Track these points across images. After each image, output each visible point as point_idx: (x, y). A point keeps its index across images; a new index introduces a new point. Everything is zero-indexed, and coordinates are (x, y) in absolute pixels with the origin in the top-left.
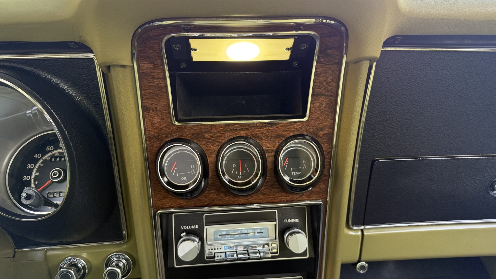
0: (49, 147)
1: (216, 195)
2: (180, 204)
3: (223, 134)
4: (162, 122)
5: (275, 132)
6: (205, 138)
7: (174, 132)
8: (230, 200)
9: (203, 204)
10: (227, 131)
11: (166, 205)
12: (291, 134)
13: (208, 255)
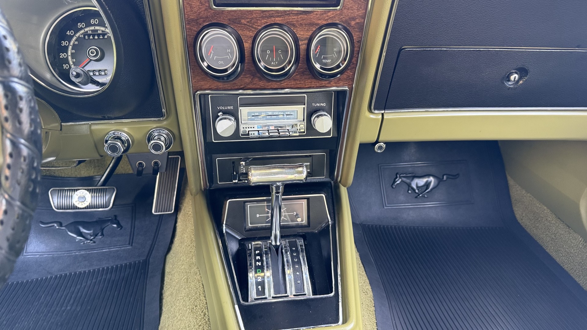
0: (80, 23)
1: (251, 79)
2: (217, 86)
3: (259, 20)
4: (200, 7)
5: (309, 20)
6: (241, 24)
7: (212, 16)
8: (263, 84)
9: (239, 87)
10: (263, 17)
11: (204, 86)
12: (325, 23)
13: (242, 133)
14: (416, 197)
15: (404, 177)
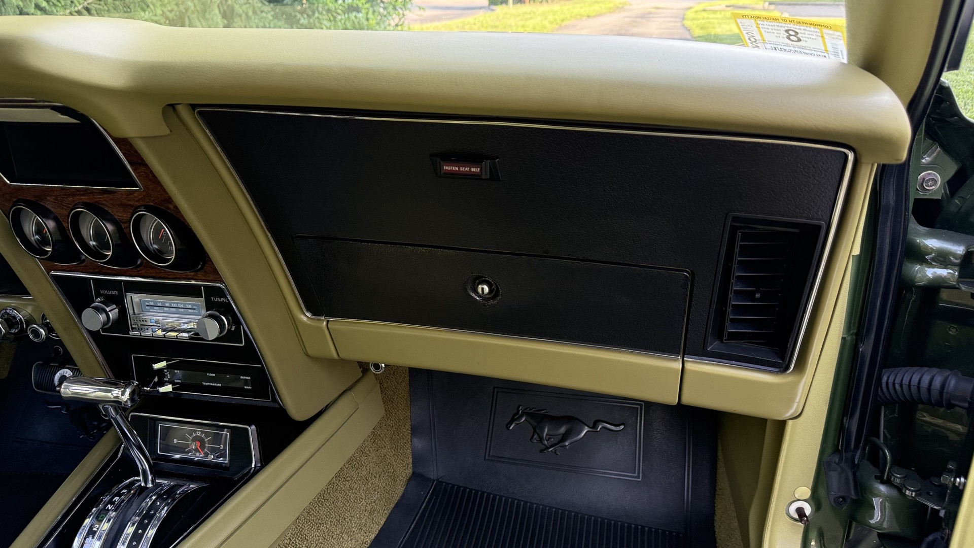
3: (64, 197)
5: (117, 200)
11: (56, 267)
13: (133, 326)
14: (541, 451)
15: (528, 414)
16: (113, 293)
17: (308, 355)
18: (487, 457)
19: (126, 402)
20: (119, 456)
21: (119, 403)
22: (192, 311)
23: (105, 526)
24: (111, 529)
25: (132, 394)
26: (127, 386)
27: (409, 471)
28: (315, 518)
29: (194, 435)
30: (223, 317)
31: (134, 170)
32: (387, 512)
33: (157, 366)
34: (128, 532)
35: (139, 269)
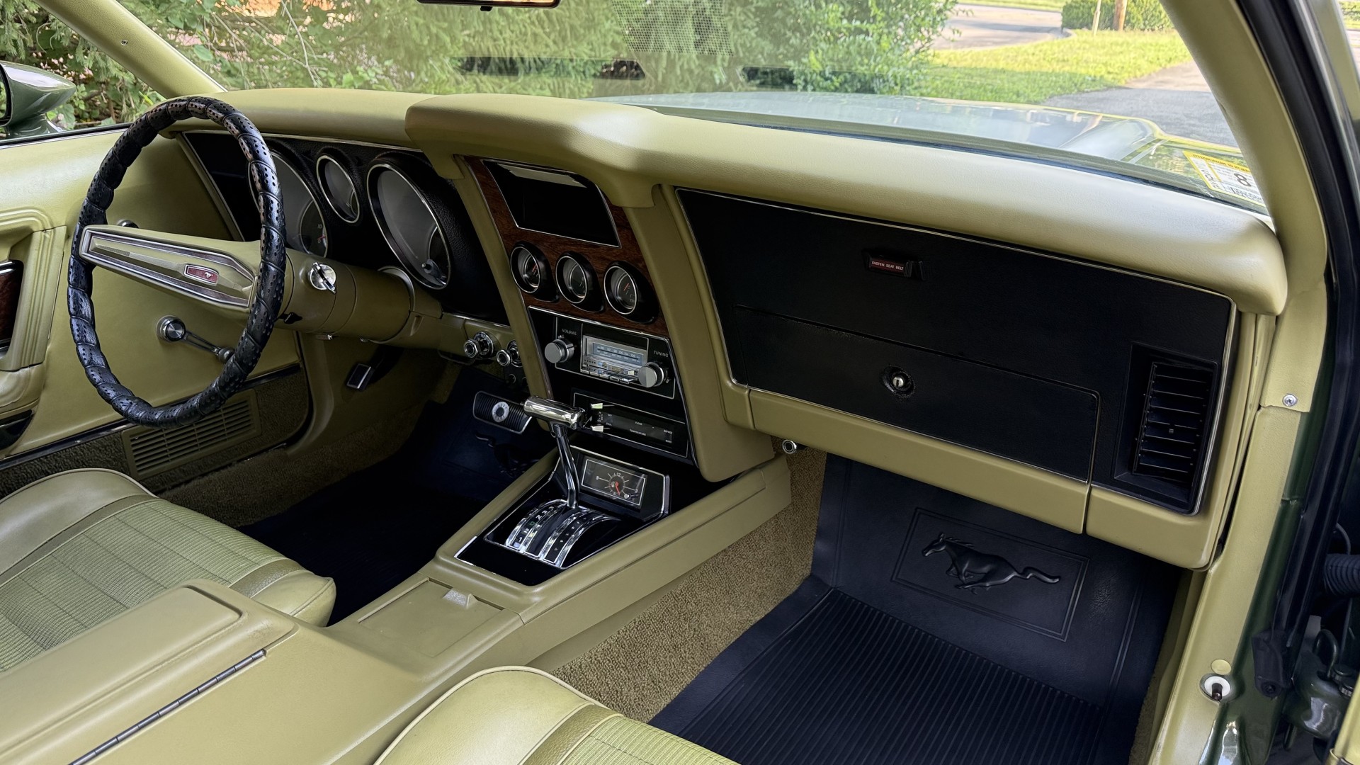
2: (545, 305)
4: (508, 224)
5: (599, 253)
7: (520, 235)
10: (560, 243)
12: (614, 259)
13: (584, 365)
14: (957, 586)
15: (950, 545)
16: (572, 333)
17: (727, 421)
18: (894, 579)
19: (574, 424)
20: (550, 479)
21: (569, 424)
22: (635, 360)
23: (531, 535)
24: (535, 538)
25: (579, 419)
26: (576, 412)
27: (807, 572)
28: (707, 581)
29: (615, 475)
30: (661, 370)
31: (619, 231)
32: (778, 602)
33: (594, 406)
34: (550, 543)
35: (601, 315)
